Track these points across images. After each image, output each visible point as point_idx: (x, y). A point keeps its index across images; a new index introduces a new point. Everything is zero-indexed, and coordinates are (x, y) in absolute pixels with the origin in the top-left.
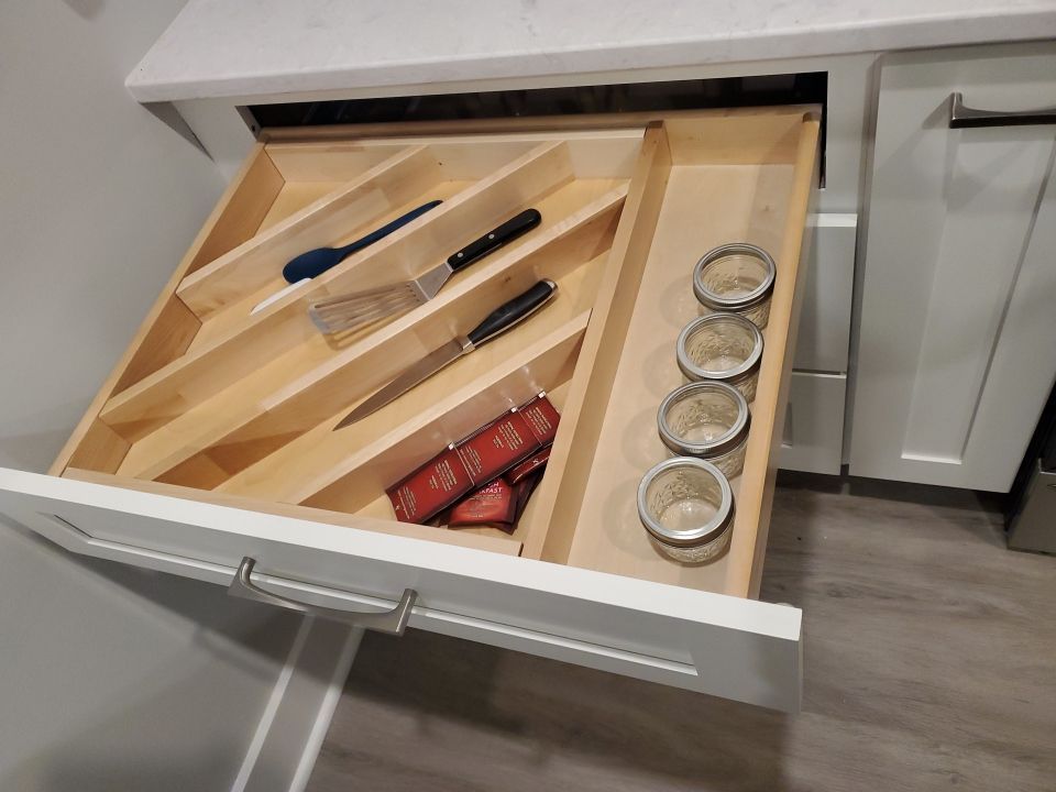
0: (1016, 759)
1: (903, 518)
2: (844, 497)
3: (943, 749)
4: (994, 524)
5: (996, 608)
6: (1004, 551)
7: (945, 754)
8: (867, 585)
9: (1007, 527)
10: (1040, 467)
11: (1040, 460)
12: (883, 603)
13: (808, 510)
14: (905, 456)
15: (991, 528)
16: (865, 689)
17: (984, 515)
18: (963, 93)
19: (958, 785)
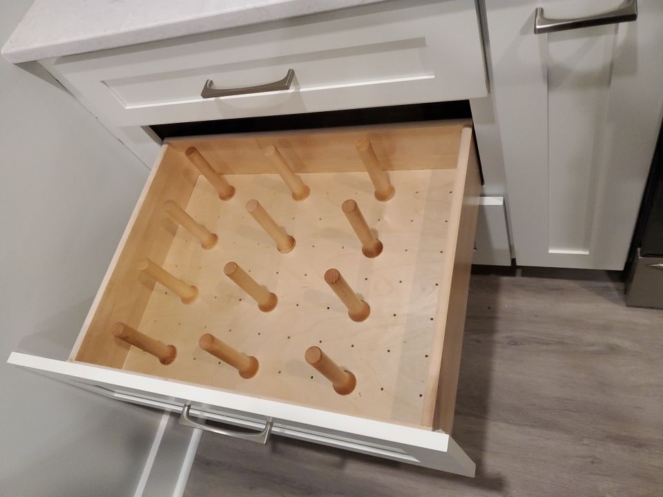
0: (635, 446)
1: (557, 289)
2: (518, 279)
3: (585, 441)
4: (618, 290)
5: (619, 347)
6: (626, 308)
7: (587, 445)
8: (534, 336)
9: (626, 292)
10: (639, 254)
11: (639, 249)
12: (545, 347)
13: (496, 288)
14: (551, 251)
15: (615, 293)
16: (534, 405)
17: (611, 284)
18: (543, 7)
19: (595, 465)
